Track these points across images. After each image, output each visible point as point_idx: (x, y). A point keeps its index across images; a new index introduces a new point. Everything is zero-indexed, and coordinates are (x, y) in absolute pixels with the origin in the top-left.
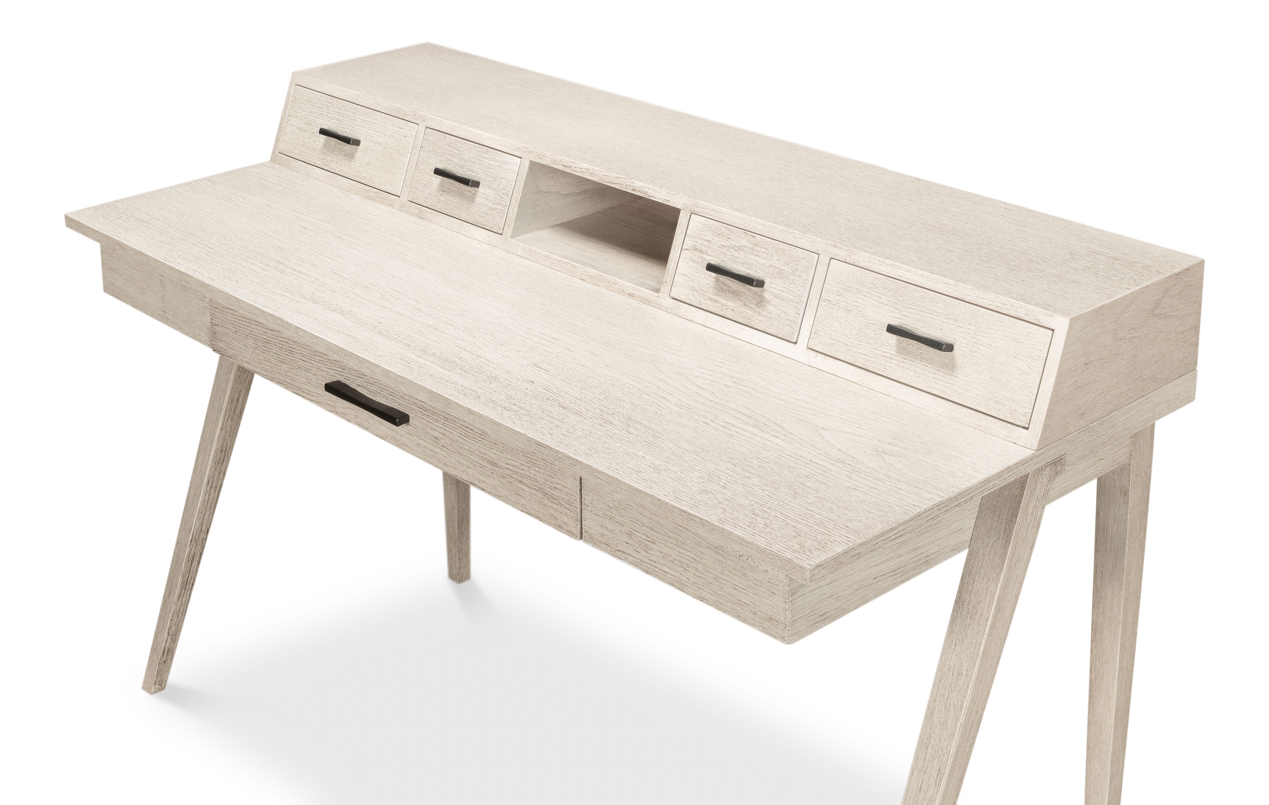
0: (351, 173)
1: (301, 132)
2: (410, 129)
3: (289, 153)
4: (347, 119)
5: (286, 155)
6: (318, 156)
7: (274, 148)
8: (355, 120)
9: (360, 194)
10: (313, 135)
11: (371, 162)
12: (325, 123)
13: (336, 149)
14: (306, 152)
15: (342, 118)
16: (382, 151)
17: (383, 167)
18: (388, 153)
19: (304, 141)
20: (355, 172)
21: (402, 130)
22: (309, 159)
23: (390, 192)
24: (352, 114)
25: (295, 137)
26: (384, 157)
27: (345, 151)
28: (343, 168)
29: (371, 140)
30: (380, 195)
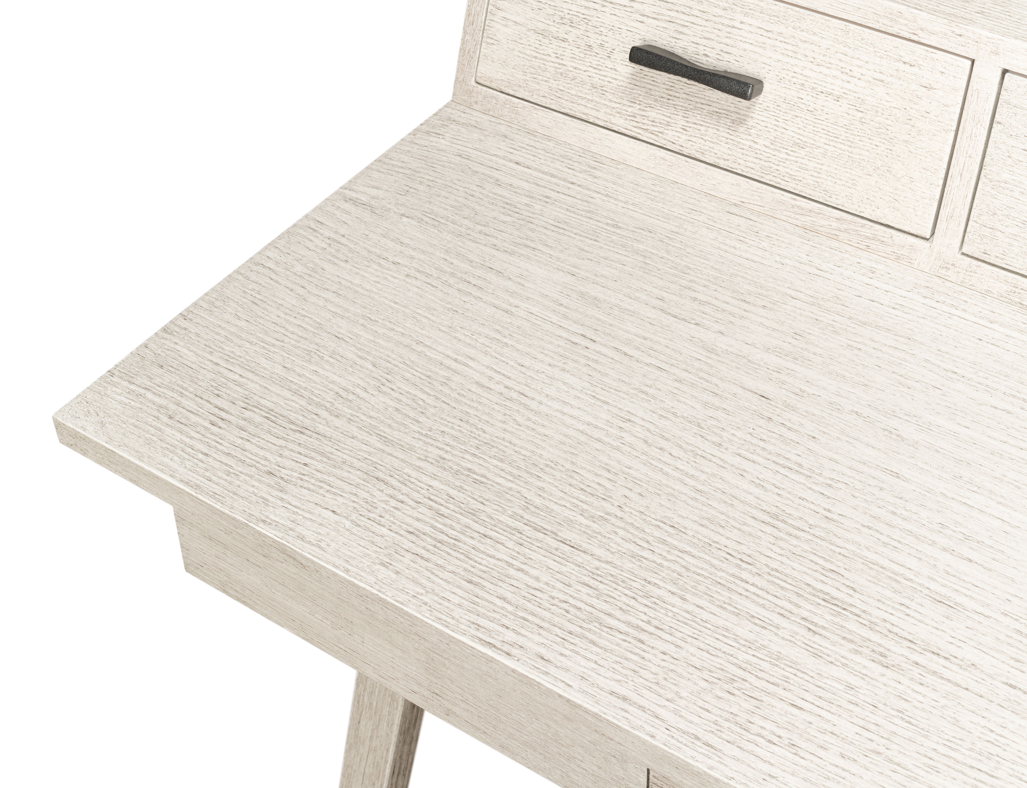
0: (741, 161)
1: (547, 41)
2: (943, 70)
3: (516, 88)
4: (704, 23)
5: (502, 92)
6: (618, 106)
7: (460, 69)
8: (733, 27)
9: (784, 218)
10: (589, 53)
11: (813, 142)
12: (627, 26)
13: (677, 95)
14: (573, 92)
15: (685, 17)
16: (845, 115)
17: (857, 157)
18: (872, 123)
19: (560, 64)
20: (755, 160)
21: (915, 70)
22: (586, 111)
23: (892, 225)
24: (720, 12)
25: (528, 52)
26: (856, 133)
27: (709, 103)
28: (712, 145)
29: (803, 85)
30: (859, 229)
